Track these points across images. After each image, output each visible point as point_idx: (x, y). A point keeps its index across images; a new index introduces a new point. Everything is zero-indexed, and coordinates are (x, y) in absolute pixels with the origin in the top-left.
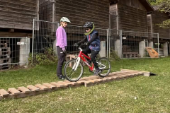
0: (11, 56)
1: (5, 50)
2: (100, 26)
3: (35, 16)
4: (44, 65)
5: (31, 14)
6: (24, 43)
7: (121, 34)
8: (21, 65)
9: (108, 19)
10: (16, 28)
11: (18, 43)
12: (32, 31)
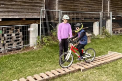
0: (23, 39)
1: (18, 34)
2: (95, 10)
3: (42, 6)
4: (50, 46)
5: (38, 5)
6: (33, 29)
7: (111, 16)
8: (31, 46)
9: (101, 4)
10: (27, 17)
11: (29, 29)
12: (40, 18)
